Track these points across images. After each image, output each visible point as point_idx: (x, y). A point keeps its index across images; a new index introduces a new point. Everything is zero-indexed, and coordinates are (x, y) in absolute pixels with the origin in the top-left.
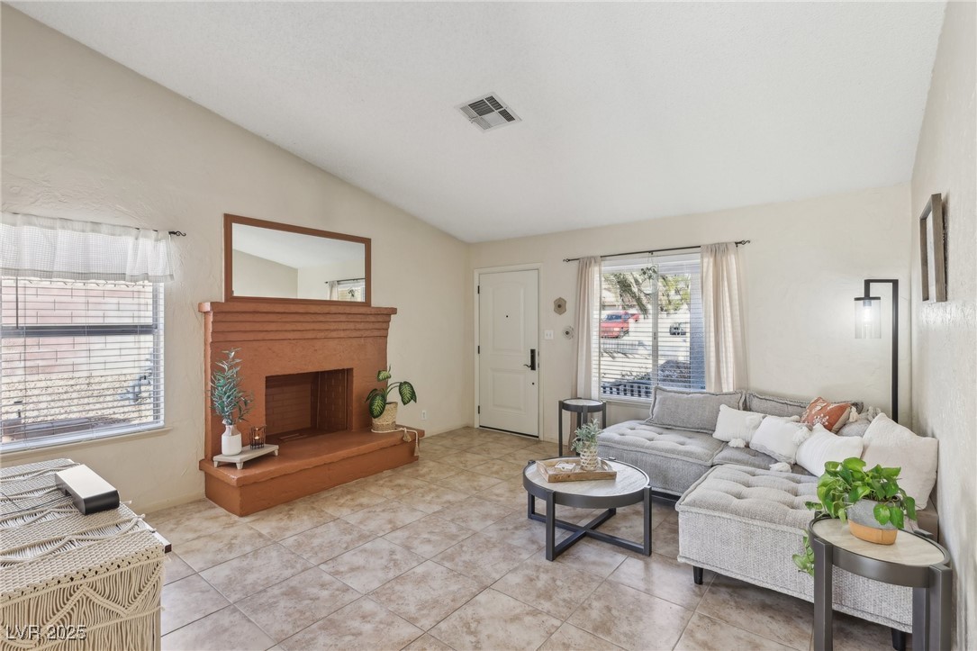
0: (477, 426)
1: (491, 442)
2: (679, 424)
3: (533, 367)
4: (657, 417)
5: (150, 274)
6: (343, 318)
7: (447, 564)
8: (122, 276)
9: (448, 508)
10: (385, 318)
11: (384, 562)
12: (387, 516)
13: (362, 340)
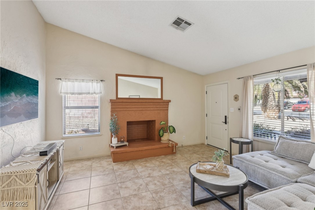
0: (206, 144)
1: (208, 151)
2: (288, 156)
3: (226, 123)
4: (277, 151)
5: (96, 92)
6: (151, 104)
7: (154, 195)
8: (89, 93)
9: (171, 173)
10: (167, 104)
11: (136, 188)
12: (150, 171)
13: (159, 111)
